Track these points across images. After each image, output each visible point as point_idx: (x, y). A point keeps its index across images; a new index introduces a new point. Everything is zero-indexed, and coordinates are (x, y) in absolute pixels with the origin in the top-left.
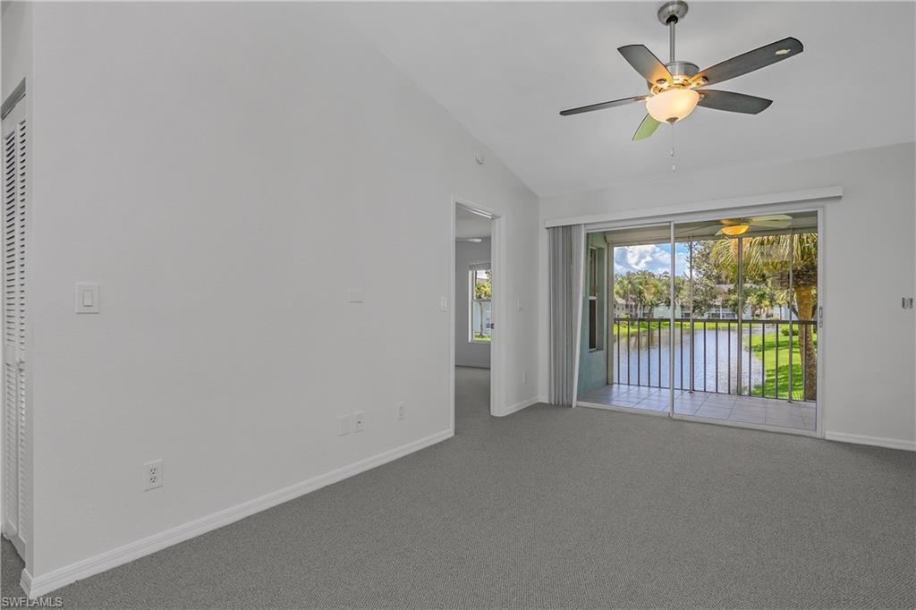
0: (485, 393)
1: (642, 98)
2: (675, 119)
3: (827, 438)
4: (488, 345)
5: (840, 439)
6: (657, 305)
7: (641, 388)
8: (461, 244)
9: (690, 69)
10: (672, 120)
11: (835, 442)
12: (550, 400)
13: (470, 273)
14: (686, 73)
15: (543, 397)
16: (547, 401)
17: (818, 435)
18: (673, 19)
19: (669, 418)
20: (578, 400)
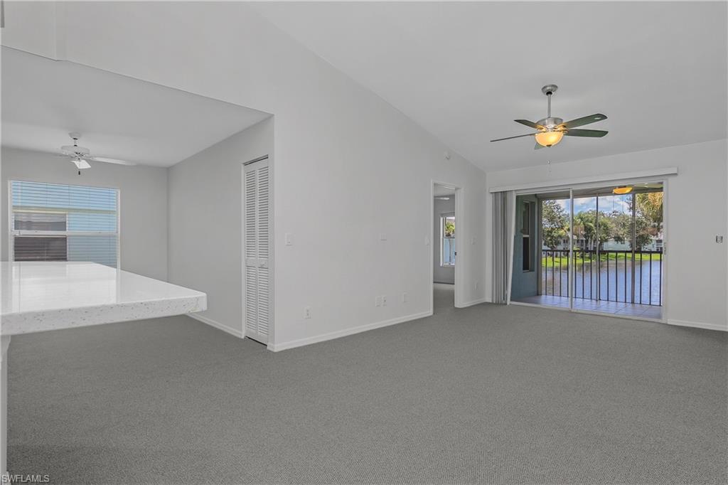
0: (451, 296)
1: (534, 134)
2: (550, 145)
3: (669, 323)
4: (453, 268)
5: (676, 324)
6: (606, 241)
7: (562, 298)
8: (437, 200)
9: (556, 121)
10: (549, 146)
11: (675, 326)
12: (493, 300)
13: (442, 219)
14: (555, 123)
15: (488, 299)
16: (491, 301)
17: (664, 322)
18: (549, 93)
19: (570, 312)
20: (511, 300)
